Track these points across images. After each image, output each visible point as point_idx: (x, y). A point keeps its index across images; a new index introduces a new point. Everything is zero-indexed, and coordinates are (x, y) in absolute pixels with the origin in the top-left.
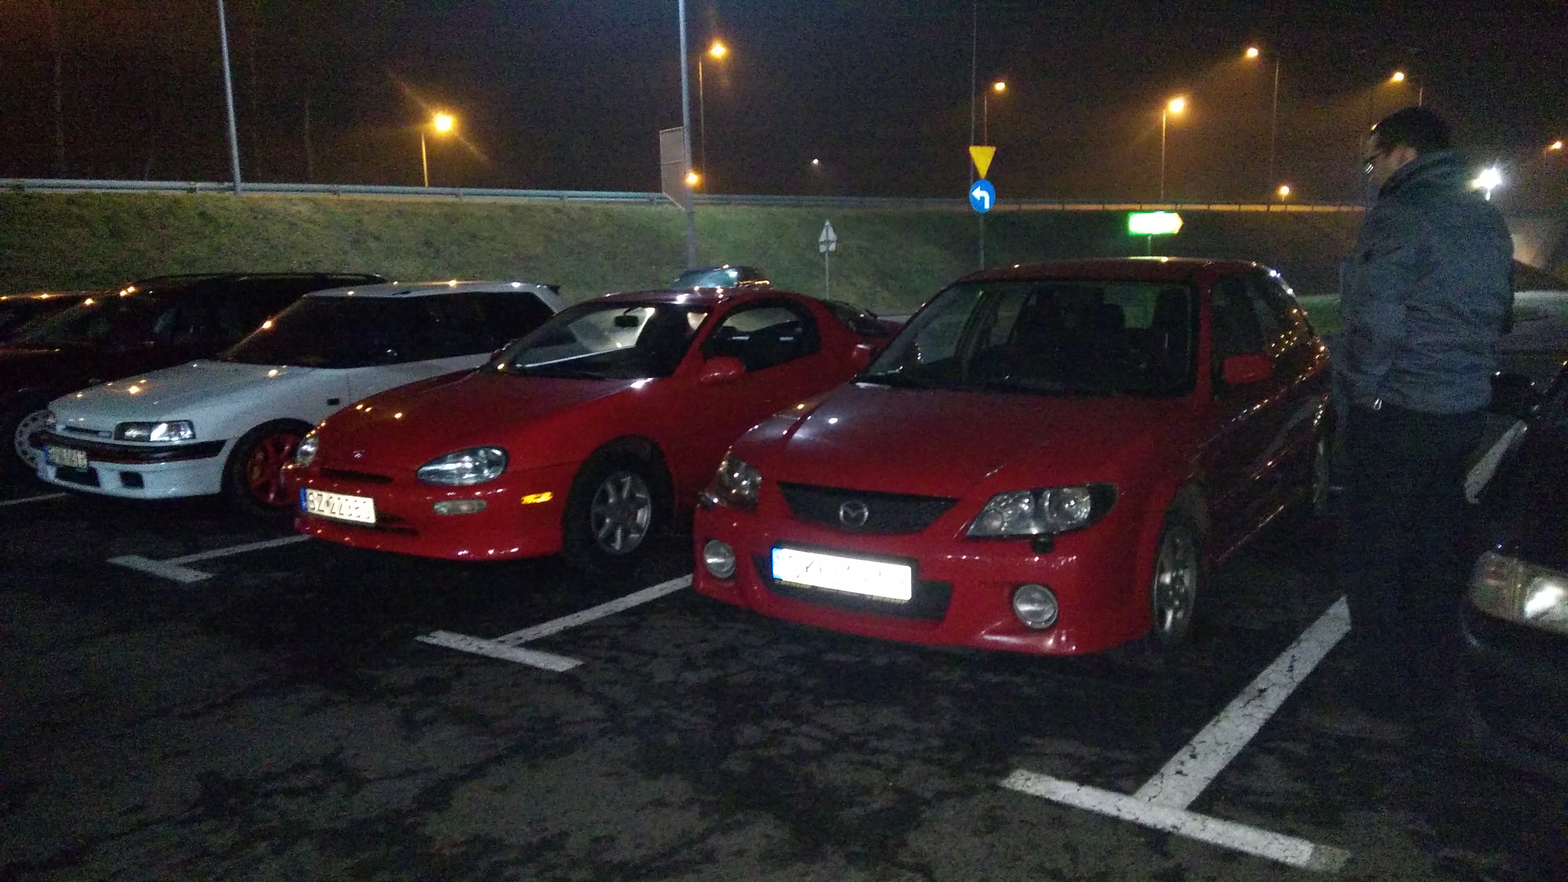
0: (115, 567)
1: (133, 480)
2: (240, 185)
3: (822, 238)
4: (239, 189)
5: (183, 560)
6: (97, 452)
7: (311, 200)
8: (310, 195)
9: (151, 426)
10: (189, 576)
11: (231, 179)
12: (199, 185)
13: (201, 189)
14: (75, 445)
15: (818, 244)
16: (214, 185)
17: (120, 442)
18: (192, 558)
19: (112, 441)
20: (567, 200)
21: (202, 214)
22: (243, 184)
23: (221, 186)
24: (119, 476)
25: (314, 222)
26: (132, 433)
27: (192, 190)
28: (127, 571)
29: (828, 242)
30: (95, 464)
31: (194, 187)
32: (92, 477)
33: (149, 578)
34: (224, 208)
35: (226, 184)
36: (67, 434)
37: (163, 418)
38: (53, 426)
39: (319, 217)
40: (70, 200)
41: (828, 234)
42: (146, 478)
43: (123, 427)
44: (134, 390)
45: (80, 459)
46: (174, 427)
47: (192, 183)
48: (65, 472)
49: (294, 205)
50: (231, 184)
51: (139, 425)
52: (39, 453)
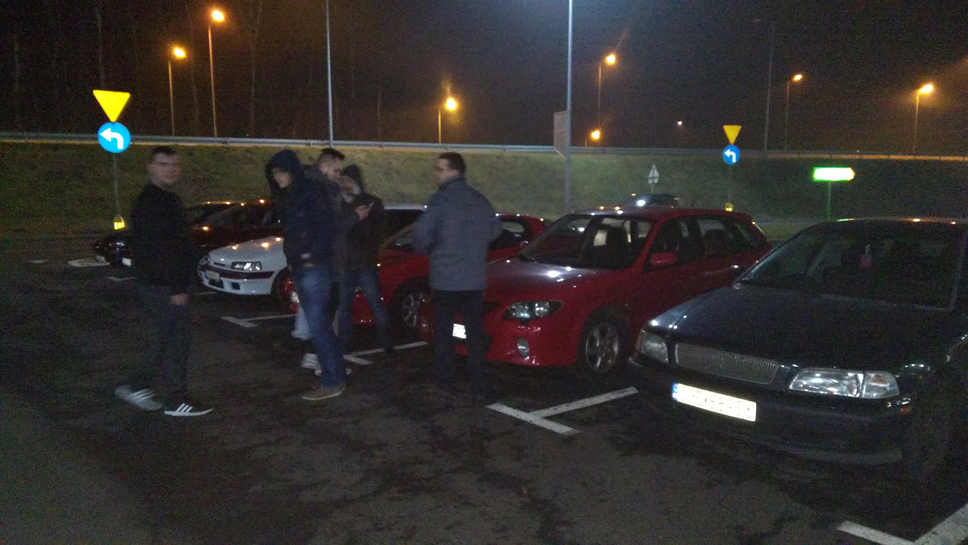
0: (223, 320)
1: (236, 286)
2: (332, 141)
3: (651, 175)
5: (247, 320)
6: (224, 274)
7: (367, 151)
8: (366, 148)
9: (244, 264)
10: (248, 325)
11: (328, 139)
12: (312, 142)
13: (314, 144)
14: (216, 270)
15: (647, 179)
16: (319, 142)
17: (233, 270)
18: (252, 319)
19: (229, 269)
20: (507, 150)
22: (335, 142)
23: (323, 143)
24: (231, 286)
25: (368, 164)
26: (238, 266)
27: (309, 144)
28: (228, 322)
29: (653, 178)
30: (223, 279)
32: (221, 284)
33: (234, 325)
35: (326, 141)
36: (214, 266)
37: (249, 261)
38: (209, 262)
39: (369, 160)
40: (248, 150)
41: (654, 173)
42: (242, 286)
43: (234, 264)
44: (234, 248)
45: (216, 276)
46: (254, 264)
47: (309, 141)
48: (212, 282)
49: (357, 153)
50: (328, 141)
51: (241, 263)
52: (203, 273)
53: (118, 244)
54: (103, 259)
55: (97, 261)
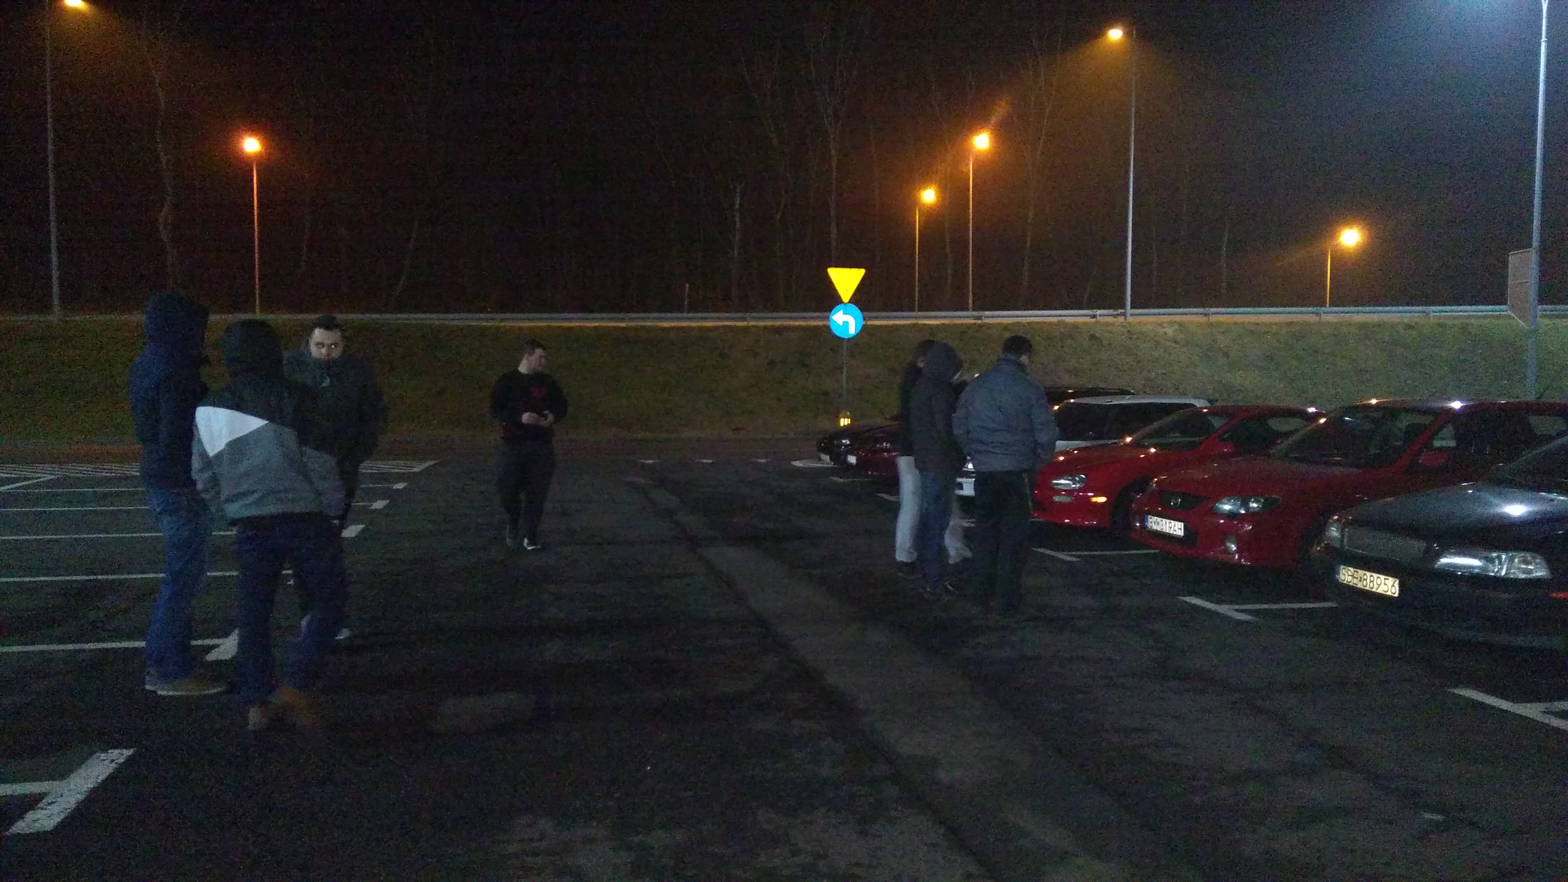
2: (1129, 310)
4: (1128, 315)
12: (1099, 312)
13: (1101, 315)
21: (1092, 337)
22: (1133, 311)
23: (1115, 313)
35: (1120, 311)
39: (1180, 336)
47: (1095, 311)
49: (1162, 327)
50: (1122, 311)
53: (844, 441)
54: (828, 458)
55: (820, 460)
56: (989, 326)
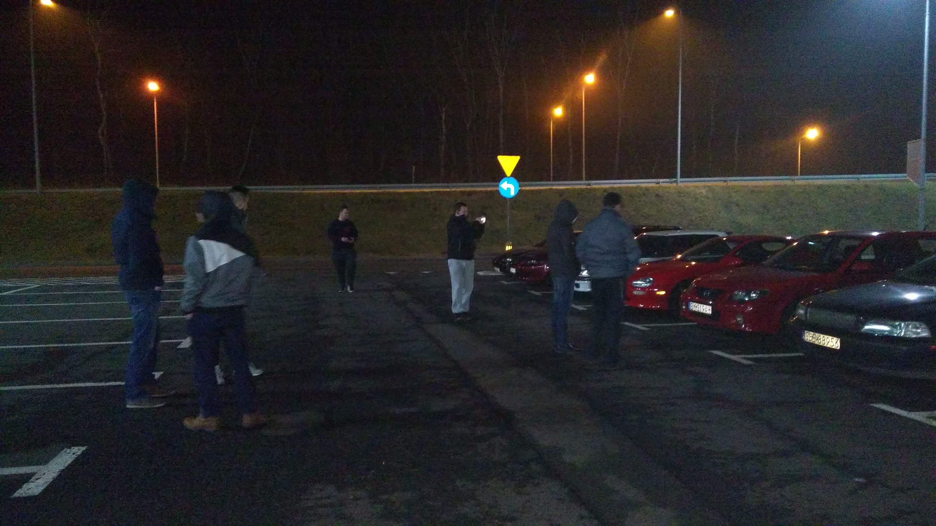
2: (679, 179)
4: (679, 182)
7: (708, 186)
8: (710, 184)
11: (676, 177)
12: (661, 180)
13: (661, 183)
16: (668, 180)
21: (657, 195)
22: (681, 179)
23: (671, 181)
25: (708, 198)
27: (658, 183)
31: (659, 181)
34: (668, 192)
35: (674, 180)
39: (710, 195)
49: (699, 189)
53: (508, 259)
54: (498, 269)
55: (494, 271)
56: (595, 190)
